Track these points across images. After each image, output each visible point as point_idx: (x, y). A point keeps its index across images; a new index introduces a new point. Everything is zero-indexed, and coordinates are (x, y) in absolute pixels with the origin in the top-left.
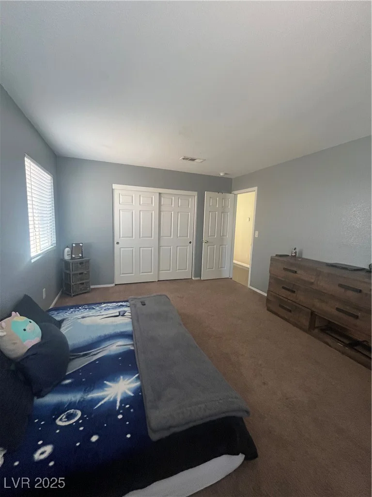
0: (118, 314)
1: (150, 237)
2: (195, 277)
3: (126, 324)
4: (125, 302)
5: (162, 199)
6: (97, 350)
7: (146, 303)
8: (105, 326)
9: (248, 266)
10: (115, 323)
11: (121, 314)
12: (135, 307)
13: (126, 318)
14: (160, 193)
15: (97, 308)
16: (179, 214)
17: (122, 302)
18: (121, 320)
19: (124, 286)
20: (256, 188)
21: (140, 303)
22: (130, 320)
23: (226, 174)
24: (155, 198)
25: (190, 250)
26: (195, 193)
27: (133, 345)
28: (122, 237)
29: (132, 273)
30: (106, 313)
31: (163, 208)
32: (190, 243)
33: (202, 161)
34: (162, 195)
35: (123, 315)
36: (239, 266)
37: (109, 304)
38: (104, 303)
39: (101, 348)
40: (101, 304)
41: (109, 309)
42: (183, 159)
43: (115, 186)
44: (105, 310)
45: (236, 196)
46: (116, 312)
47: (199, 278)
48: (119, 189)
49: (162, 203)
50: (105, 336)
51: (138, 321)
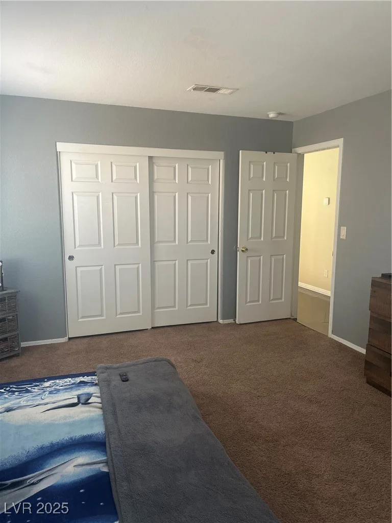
0: (76, 401)
1: (133, 244)
2: (223, 318)
3: (91, 421)
4: (88, 374)
5: (155, 167)
6: (39, 475)
7: (131, 376)
8: (50, 426)
9: (329, 293)
10: (71, 420)
11: (82, 401)
12: (109, 385)
13: (92, 409)
14: (150, 158)
15: (36, 390)
16: (190, 198)
17: (83, 375)
18: (82, 412)
19: (86, 340)
20: (340, 141)
21: (119, 378)
22: (100, 412)
23: (280, 114)
24: (142, 166)
25: (213, 266)
26: (220, 155)
27: (106, 462)
28: (80, 246)
29: (101, 315)
30: (53, 400)
31: (157, 187)
32: (213, 252)
33: (232, 93)
34: (154, 161)
35: (86, 403)
36: (310, 294)
37: (57, 381)
38: (49, 379)
39: (44, 470)
40: (42, 380)
41: (58, 391)
42: (194, 89)
43: (61, 146)
44: (51, 393)
45: (301, 157)
46: (71, 396)
47: (231, 321)
48: (69, 152)
49: (156, 177)
50: (52, 445)
51: (114, 413)
